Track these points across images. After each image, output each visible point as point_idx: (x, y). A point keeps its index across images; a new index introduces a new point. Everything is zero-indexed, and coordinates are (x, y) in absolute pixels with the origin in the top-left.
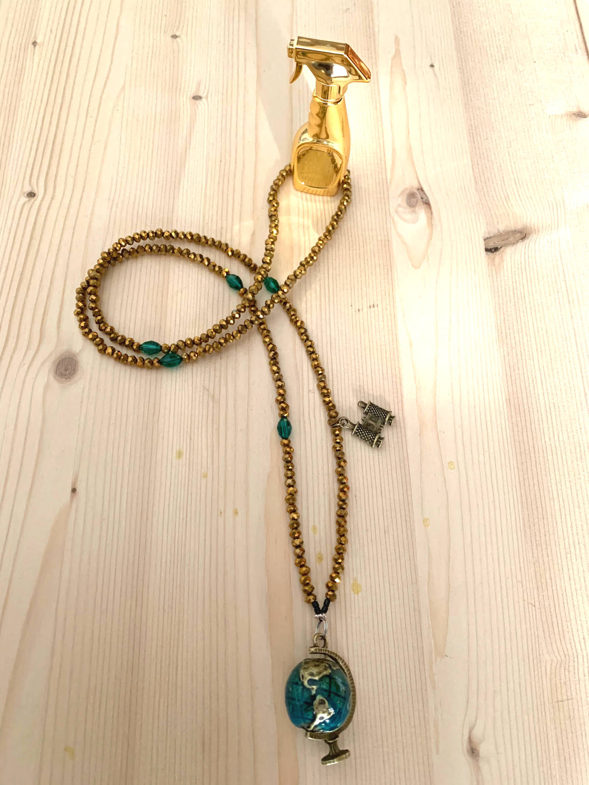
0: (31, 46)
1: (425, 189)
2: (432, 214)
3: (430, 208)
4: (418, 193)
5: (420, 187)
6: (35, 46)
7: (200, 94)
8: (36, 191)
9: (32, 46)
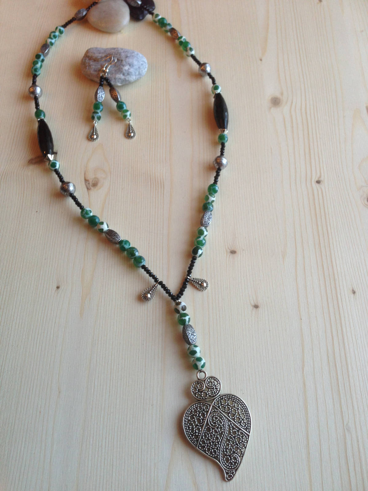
0: (356, 290)
1: (86, 189)
2: (85, 174)
3: (85, 178)
4: (91, 187)
5: (89, 190)
6: (353, 290)
7: (232, 255)
8: (317, 185)
9: (354, 290)
